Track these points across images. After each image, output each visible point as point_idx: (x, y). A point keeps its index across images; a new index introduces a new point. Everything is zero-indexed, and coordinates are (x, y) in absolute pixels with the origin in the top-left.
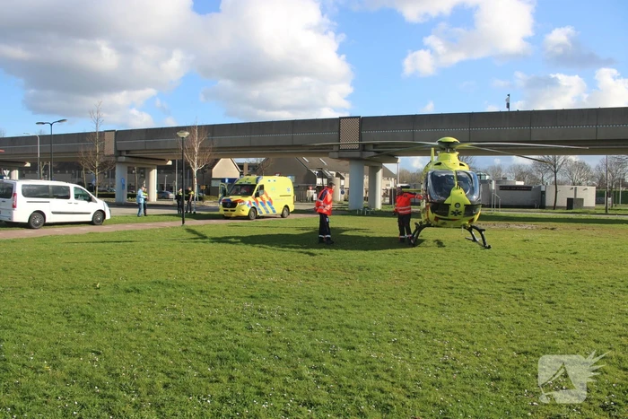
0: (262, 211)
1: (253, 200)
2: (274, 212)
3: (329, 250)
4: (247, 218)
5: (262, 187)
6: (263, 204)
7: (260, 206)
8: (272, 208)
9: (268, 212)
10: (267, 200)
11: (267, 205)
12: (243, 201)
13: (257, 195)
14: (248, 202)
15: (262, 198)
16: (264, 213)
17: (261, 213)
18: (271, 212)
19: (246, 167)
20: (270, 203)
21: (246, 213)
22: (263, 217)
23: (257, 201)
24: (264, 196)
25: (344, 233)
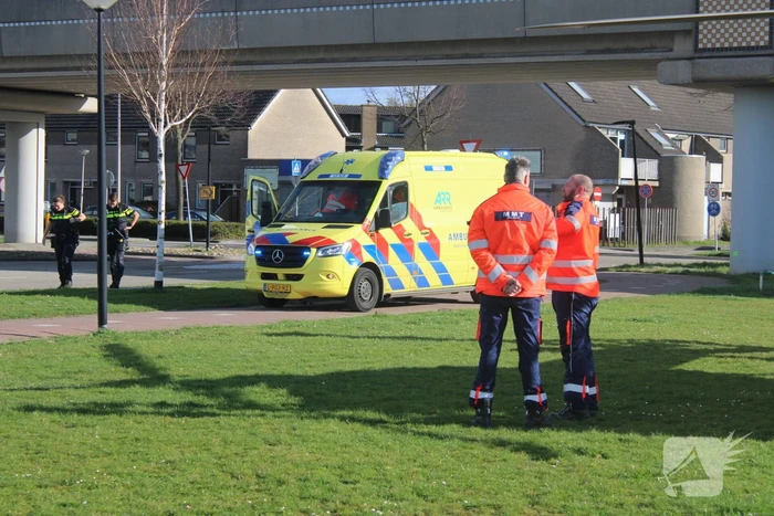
0: (401, 277)
1: (365, 240)
2: (446, 280)
3: (612, 436)
4: (346, 303)
5: (401, 192)
6: (405, 250)
7: (394, 260)
8: (440, 269)
9: (422, 282)
10: (418, 238)
11: (419, 258)
12: (330, 242)
13: (383, 220)
14: (347, 247)
15: (400, 233)
16: (410, 287)
17: (397, 284)
18: (434, 282)
19: (369, 124)
20: (432, 248)
21: (340, 287)
22: (407, 301)
23: (382, 246)
24: (408, 224)
25: (690, 366)
